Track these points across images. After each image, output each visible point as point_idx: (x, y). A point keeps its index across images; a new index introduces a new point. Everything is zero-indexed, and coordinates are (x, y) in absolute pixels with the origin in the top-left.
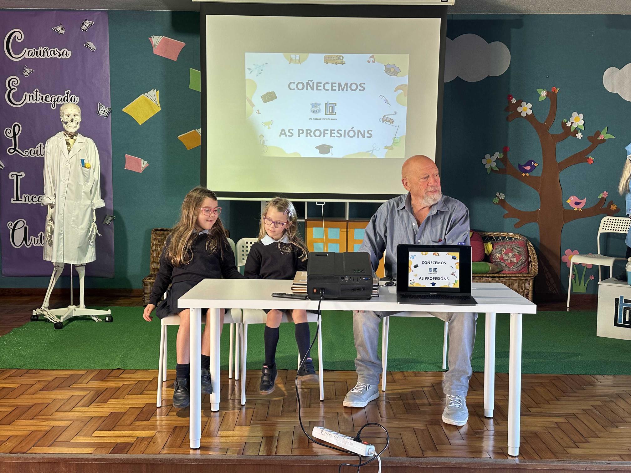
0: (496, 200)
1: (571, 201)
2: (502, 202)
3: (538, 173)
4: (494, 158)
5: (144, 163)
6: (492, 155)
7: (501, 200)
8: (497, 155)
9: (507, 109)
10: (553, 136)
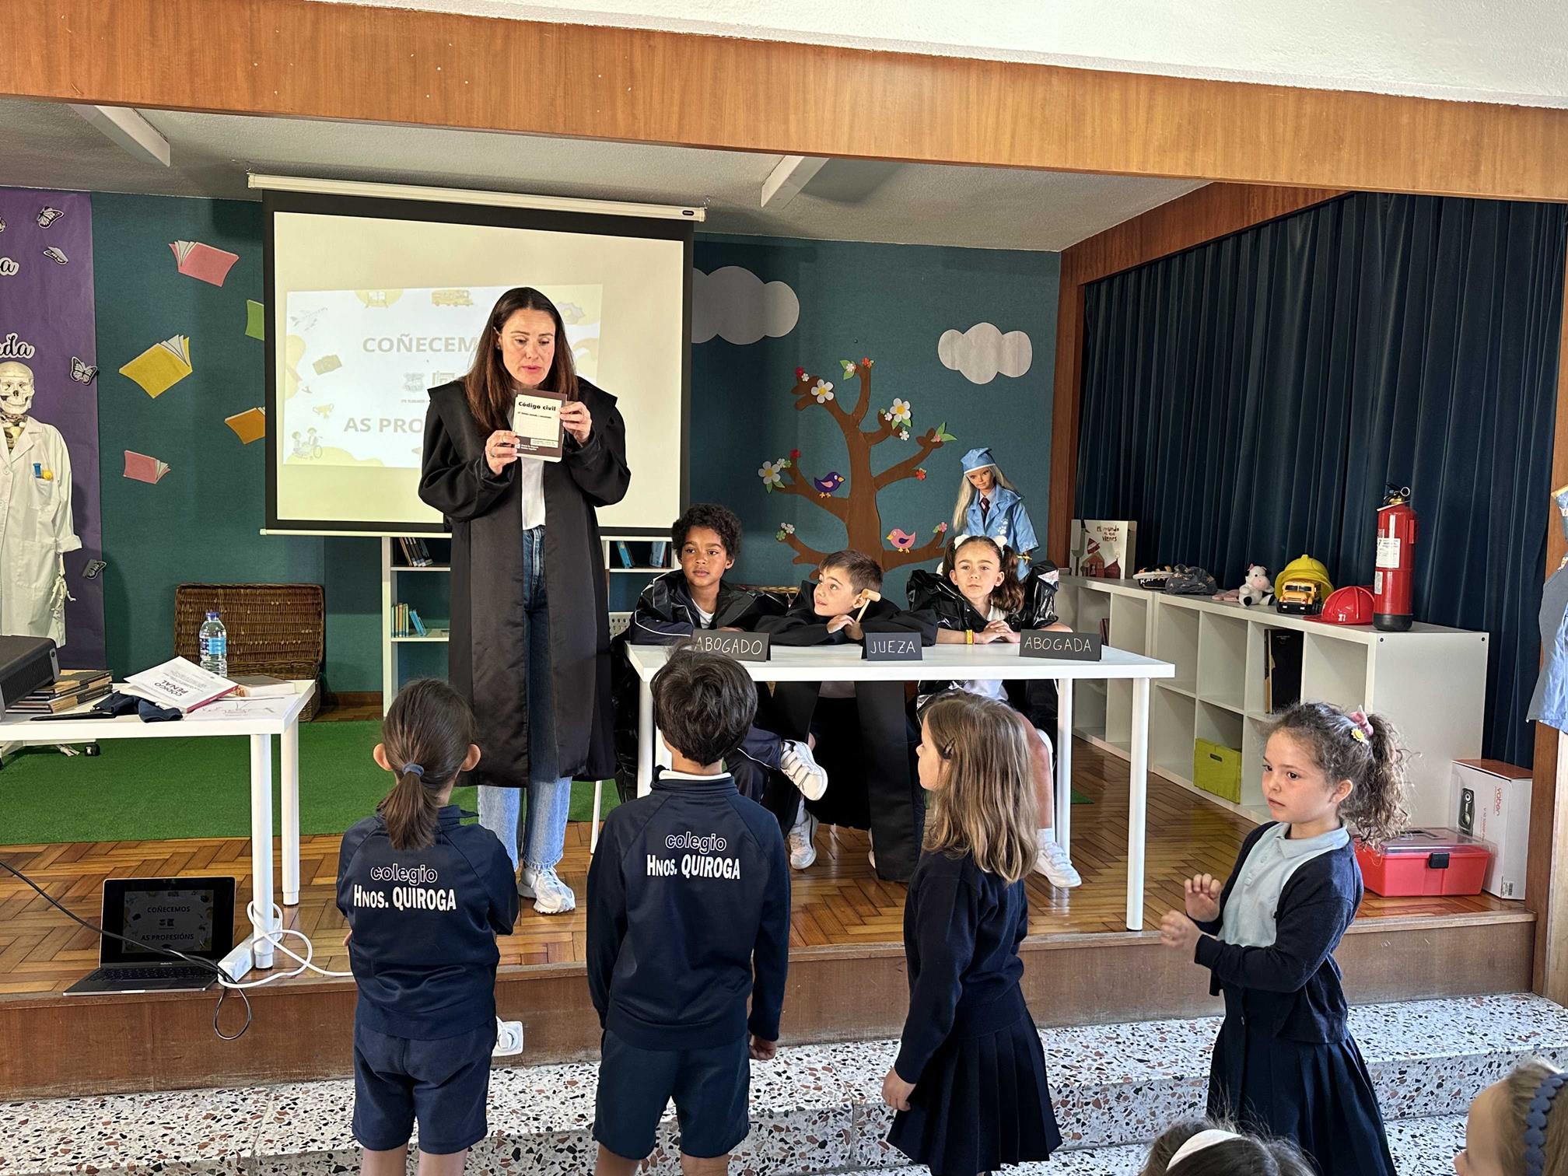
0: (781, 536)
1: (894, 536)
2: (790, 538)
3: (844, 492)
4: (777, 468)
5: (162, 467)
6: (774, 463)
7: (788, 535)
8: (782, 463)
9: (795, 390)
10: (865, 435)
